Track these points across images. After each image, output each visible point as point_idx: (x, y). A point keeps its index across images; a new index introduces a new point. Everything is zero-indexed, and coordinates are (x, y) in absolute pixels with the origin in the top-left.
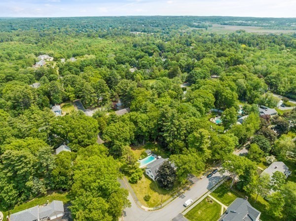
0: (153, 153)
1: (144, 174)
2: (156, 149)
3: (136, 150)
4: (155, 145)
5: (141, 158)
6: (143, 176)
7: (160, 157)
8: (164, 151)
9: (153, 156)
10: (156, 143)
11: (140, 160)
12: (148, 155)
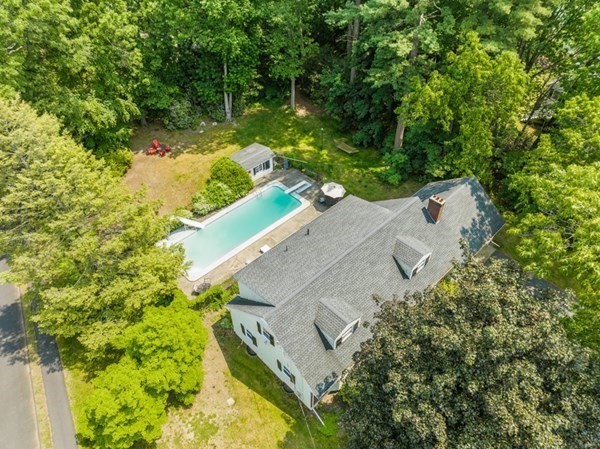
0: (289, 167)
1: (225, 333)
2: (304, 145)
3: (185, 157)
4: (298, 123)
5: (201, 206)
6: (214, 364)
7: (335, 190)
8: (351, 150)
9: (288, 183)
10: (301, 112)
11: (197, 215)
12: (255, 178)
